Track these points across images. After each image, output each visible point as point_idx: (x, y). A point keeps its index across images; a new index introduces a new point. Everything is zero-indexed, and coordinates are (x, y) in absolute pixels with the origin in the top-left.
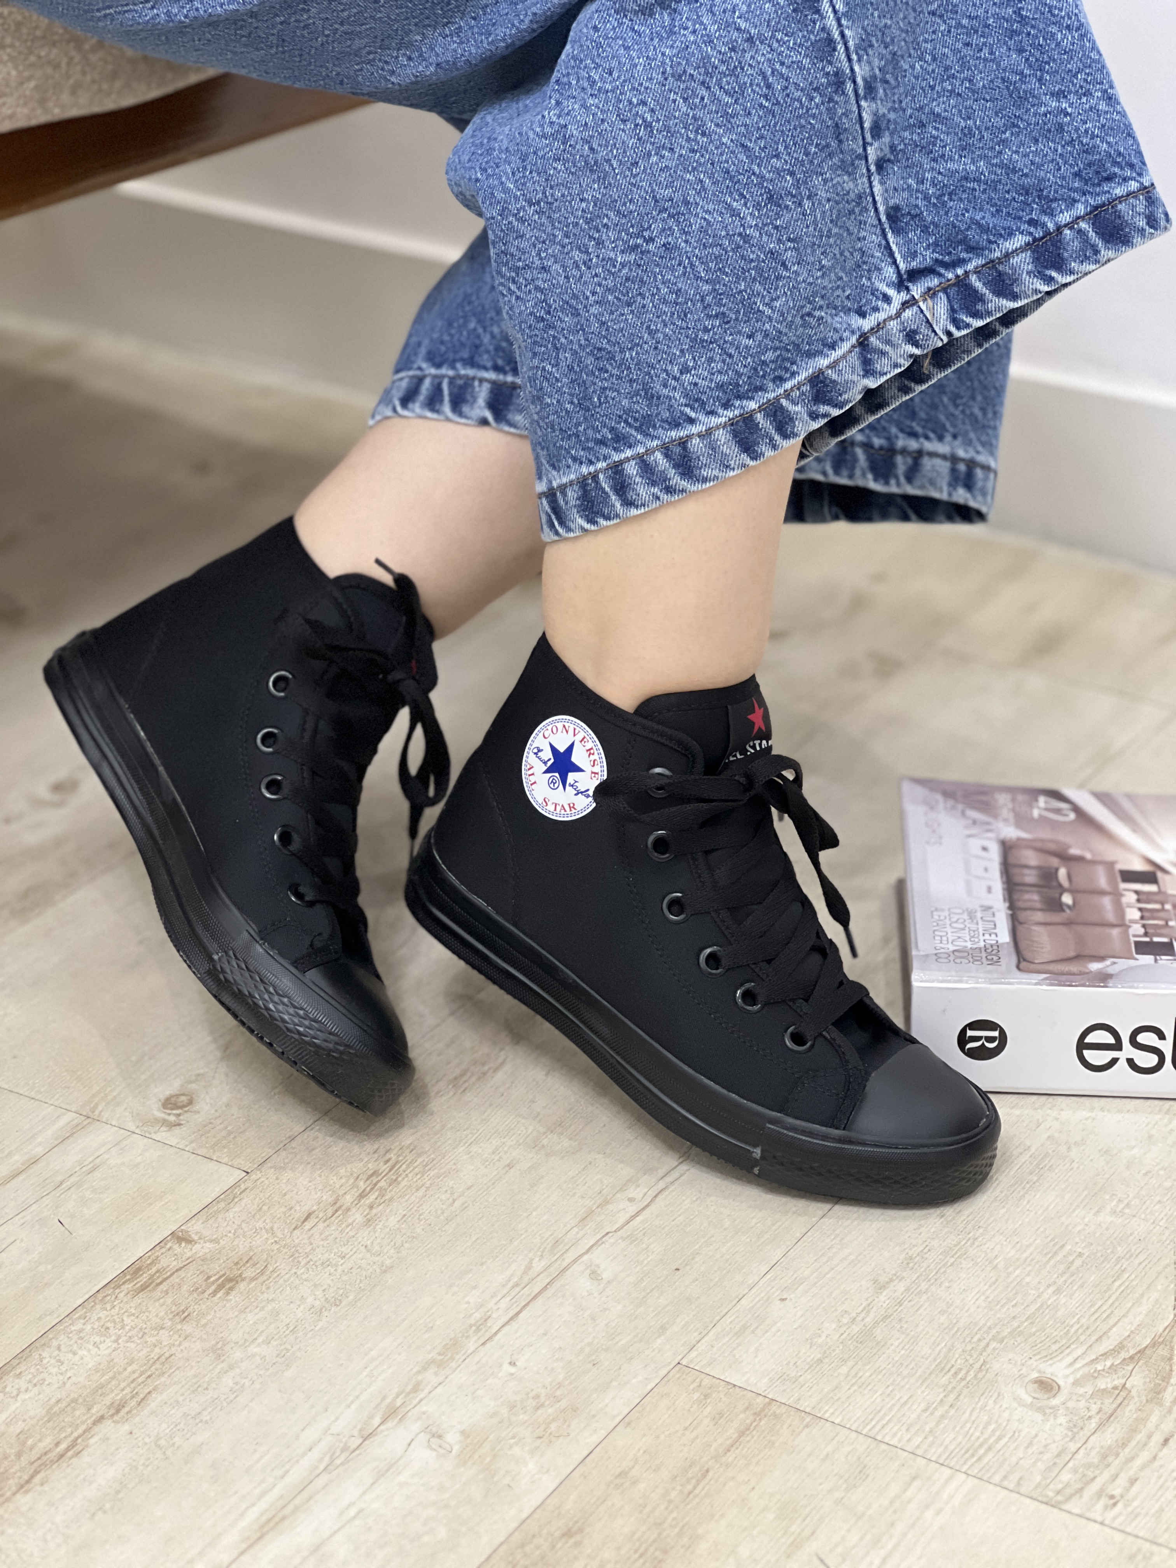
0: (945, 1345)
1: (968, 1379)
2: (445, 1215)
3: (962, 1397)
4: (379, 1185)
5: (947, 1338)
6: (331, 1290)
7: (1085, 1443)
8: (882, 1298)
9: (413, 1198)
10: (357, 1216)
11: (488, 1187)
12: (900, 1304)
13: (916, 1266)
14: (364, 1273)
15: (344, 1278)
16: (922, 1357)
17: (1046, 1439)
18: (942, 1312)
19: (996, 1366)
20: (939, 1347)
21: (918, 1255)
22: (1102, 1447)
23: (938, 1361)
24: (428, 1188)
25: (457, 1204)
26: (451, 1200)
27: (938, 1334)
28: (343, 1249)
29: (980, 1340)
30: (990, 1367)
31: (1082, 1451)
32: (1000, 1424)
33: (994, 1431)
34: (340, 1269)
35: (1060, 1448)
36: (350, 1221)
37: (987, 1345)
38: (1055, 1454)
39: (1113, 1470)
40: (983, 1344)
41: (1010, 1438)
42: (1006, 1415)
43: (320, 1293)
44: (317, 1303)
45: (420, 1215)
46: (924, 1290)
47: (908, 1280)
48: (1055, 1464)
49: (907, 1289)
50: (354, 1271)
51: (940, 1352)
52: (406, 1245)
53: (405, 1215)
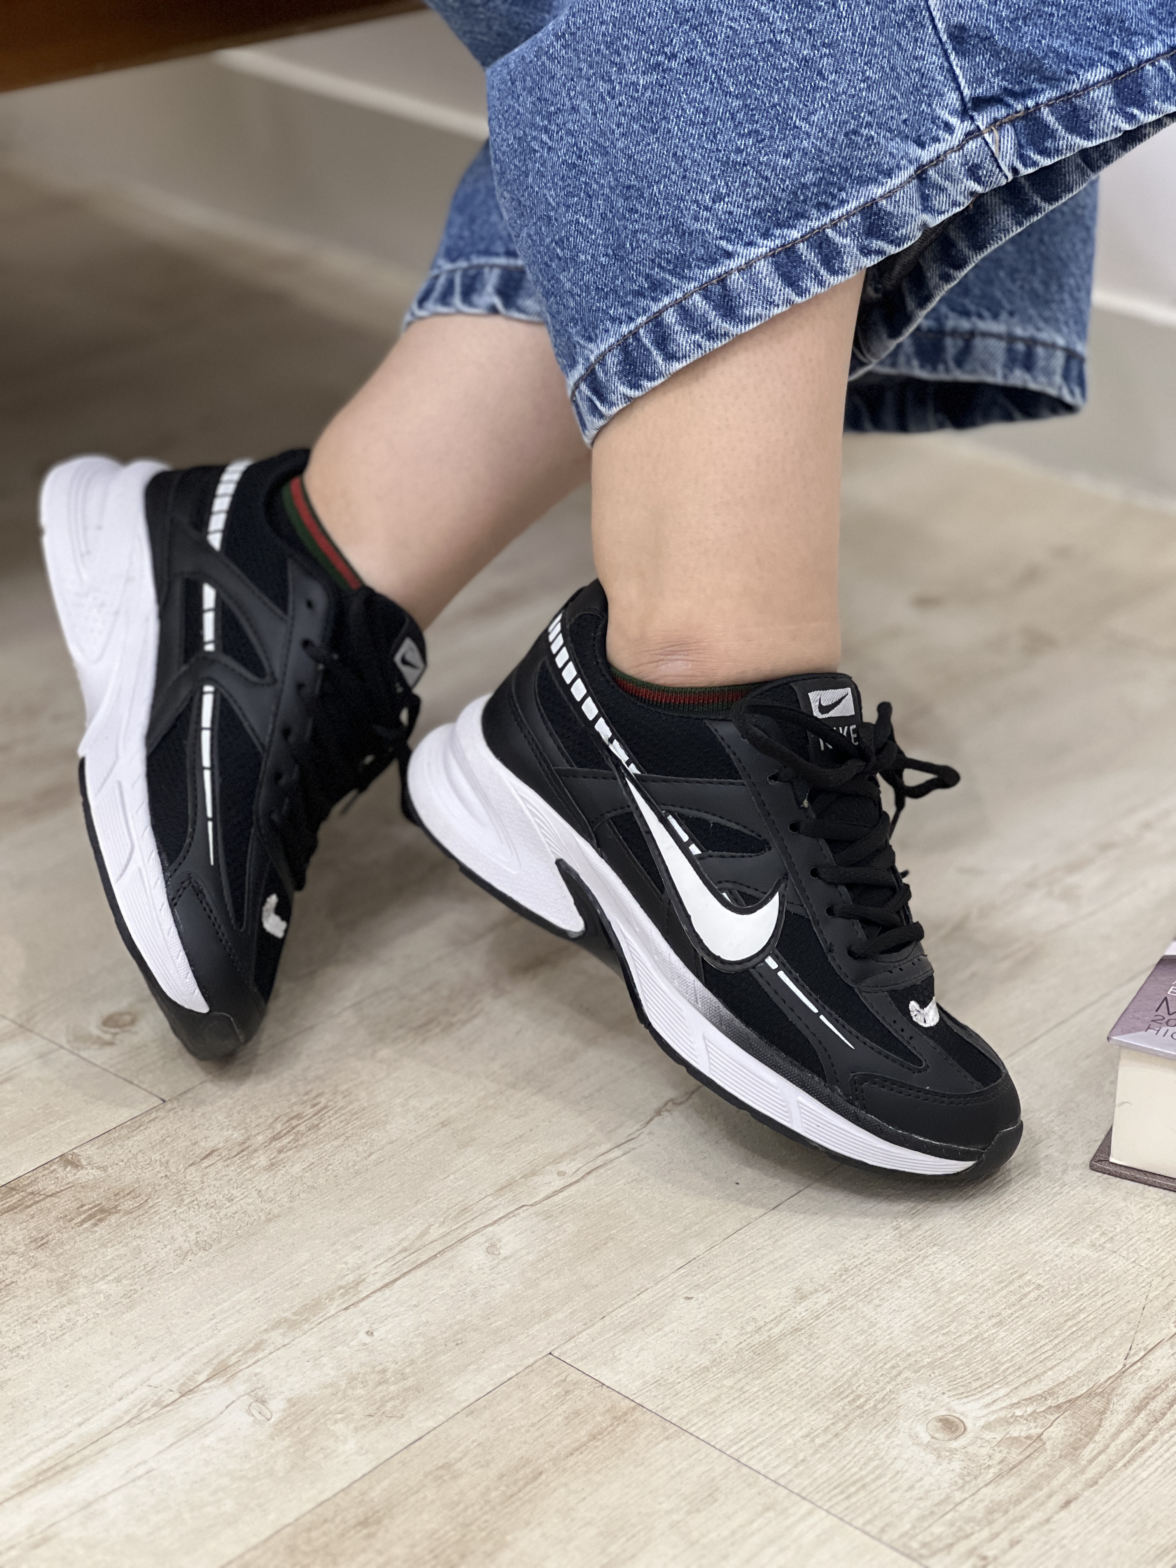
0: (853, 1368)
1: (865, 1408)
2: (356, 1167)
3: (852, 1426)
4: (297, 1129)
5: (857, 1360)
6: (206, 1233)
7: (974, 1494)
8: (799, 1309)
9: (328, 1146)
10: (262, 1160)
11: (413, 1144)
12: (817, 1318)
13: (849, 1279)
14: (247, 1219)
15: (224, 1222)
16: (822, 1378)
17: (931, 1484)
18: (863, 1332)
19: (903, 1398)
20: (844, 1370)
21: (856, 1267)
22: (992, 1501)
23: (839, 1384)
24: (348, 1138)
25: (373, 1157)
26: (368, 1153)
27: (849, 1354)
28: (233, 1192)
29: (893, 1367)
30: (895, 1399)
31: (967, 1503)
32: (885, 1462)
33: (877, 1467)
34: (223, 1213)
35: (943, 1496)
36: (253, 1163)
37: (899, 1374)
38: (936, 1501)
39: (996, 1527)
40: (894, 1372)
41: (891, 1478)
42: (894, 1453)
43: (192, 1236)
44: (186, 1246)
45: (330, 1165)
46: (848, 1306)
47: (836, 1294)
48: (932, 1513)
49: (830, 1303)
50: (237, 1216)
51: (844, 1374)
52: (302, 1195)
53: (313, 1163)
